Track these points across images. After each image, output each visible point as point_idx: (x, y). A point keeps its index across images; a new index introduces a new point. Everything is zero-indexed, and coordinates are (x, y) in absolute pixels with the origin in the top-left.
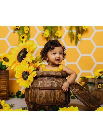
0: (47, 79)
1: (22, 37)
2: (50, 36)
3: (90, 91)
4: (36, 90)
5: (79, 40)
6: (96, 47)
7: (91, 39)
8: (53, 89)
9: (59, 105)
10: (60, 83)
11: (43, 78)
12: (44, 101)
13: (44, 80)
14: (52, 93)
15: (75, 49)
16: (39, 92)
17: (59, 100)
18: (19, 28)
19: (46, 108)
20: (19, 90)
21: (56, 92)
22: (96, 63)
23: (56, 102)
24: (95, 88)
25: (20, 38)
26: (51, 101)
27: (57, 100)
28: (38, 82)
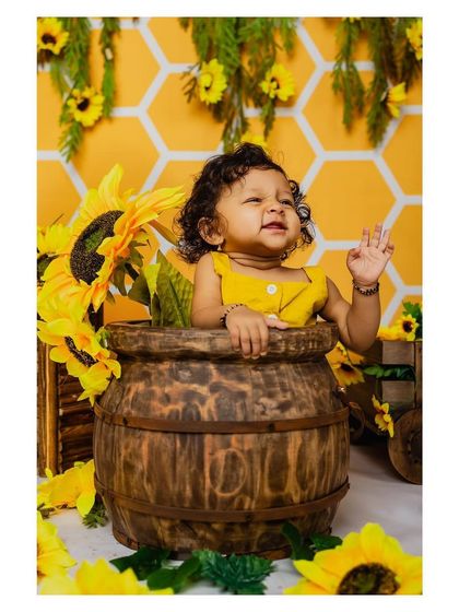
0: (171, 369)
2: (232, 96)
5: (391, 117)
8: (194, 433)
9: (232, 524)
10: (243, 395)
11: (151, 365)
12: (146, 494)
14: (186, 452)
15: (371, 164)
17: (228, 495)
18: (56, 50)
21: (207, 451)
23: (207, 506)
25: (66, 107)
26: (180, 497)
27: (213, 497)
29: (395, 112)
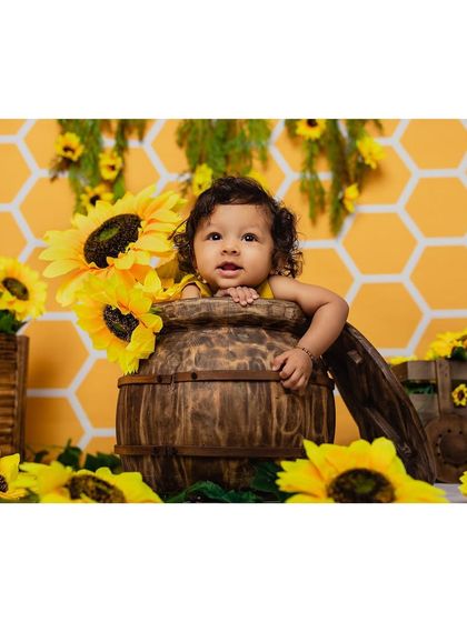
0: (230, 334)
1: (92, 195)
4: (176, 388)
6: (423, 242)
7: (399, 208)
8: (261, 381)
11: (208, 332)
12: (218, 439)
13: (213, 340)
16: (192, 396)
17: (289, 433)
18: (75, 158)
21: (274, 395)
22: (429, 315)
23: (273, 444)
24: (438, 405)
25: (79, 200)
26: (251, 437)
27: (278, 434)
28: (186, 350)
29: (349, 206)
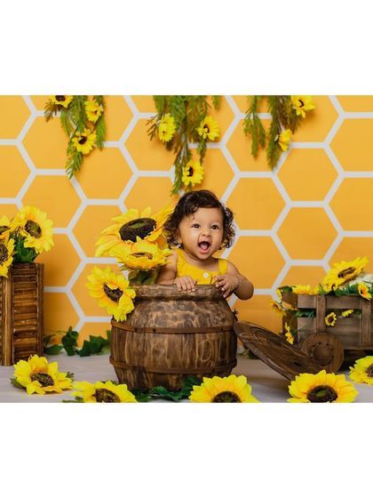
0: (174, 305)
2: (180, 136)
3: (303, 333)
4: (145, 336)
5: (281, 150)
7: (325, 145)
10: (208, 315)
11: (162, 303)
12: (166, 364)
13: (165, 309)
14: (187, 343)
15: (270, 180)
16: (154, 341)
17: (205, 361)
19: (170, 383)
20: (71, 328)
22: (342, 234)
24: (316, 325)
26: (184, 363)
27: (199, 362)
28: (150, 314)
29: (284, 147)
